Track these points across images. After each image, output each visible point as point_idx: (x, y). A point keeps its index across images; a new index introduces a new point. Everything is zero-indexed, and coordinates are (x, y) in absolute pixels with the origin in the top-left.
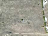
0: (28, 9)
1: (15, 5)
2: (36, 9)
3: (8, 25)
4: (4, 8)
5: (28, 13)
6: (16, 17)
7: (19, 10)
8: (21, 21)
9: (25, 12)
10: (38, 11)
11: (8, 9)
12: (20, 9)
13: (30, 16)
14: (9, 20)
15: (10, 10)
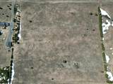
0: (74, 41)
1: (50, 34)
2: (90, 40)
3: (40, 72)
4: (30, 41)
5: (73, 48)
6: (54, 58)
7: (57, 44)
8: (64, 64)
9: (69, 45)
10: (93, 43)
11: (38, 42)
12: (59, 42)
13: (79, 54)
14: (41, 63)
15: (41, 44)
